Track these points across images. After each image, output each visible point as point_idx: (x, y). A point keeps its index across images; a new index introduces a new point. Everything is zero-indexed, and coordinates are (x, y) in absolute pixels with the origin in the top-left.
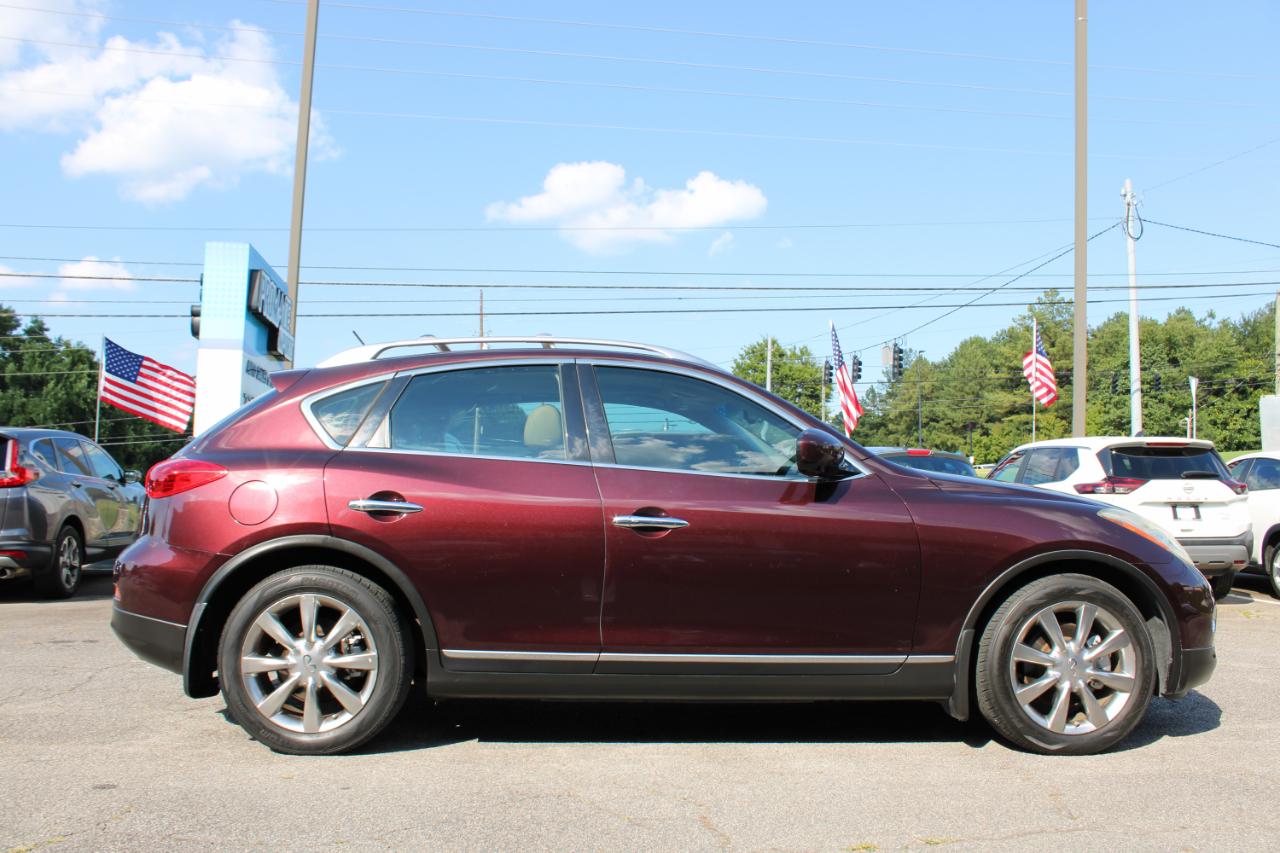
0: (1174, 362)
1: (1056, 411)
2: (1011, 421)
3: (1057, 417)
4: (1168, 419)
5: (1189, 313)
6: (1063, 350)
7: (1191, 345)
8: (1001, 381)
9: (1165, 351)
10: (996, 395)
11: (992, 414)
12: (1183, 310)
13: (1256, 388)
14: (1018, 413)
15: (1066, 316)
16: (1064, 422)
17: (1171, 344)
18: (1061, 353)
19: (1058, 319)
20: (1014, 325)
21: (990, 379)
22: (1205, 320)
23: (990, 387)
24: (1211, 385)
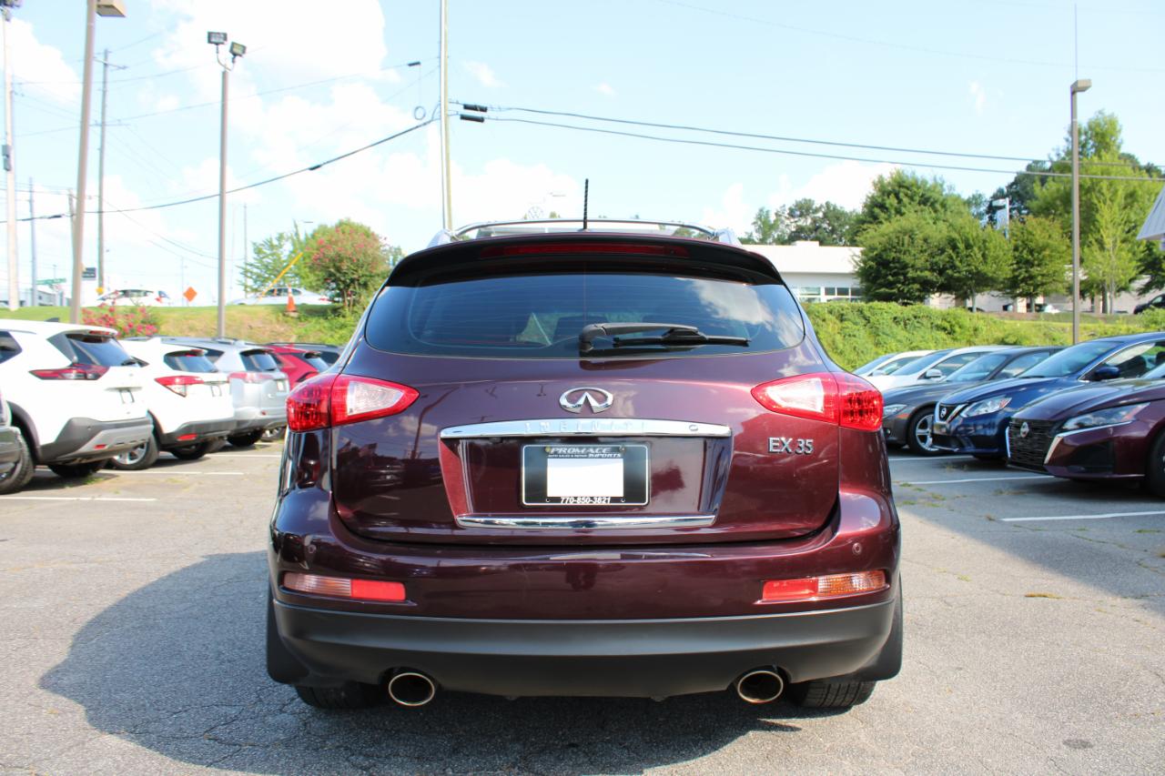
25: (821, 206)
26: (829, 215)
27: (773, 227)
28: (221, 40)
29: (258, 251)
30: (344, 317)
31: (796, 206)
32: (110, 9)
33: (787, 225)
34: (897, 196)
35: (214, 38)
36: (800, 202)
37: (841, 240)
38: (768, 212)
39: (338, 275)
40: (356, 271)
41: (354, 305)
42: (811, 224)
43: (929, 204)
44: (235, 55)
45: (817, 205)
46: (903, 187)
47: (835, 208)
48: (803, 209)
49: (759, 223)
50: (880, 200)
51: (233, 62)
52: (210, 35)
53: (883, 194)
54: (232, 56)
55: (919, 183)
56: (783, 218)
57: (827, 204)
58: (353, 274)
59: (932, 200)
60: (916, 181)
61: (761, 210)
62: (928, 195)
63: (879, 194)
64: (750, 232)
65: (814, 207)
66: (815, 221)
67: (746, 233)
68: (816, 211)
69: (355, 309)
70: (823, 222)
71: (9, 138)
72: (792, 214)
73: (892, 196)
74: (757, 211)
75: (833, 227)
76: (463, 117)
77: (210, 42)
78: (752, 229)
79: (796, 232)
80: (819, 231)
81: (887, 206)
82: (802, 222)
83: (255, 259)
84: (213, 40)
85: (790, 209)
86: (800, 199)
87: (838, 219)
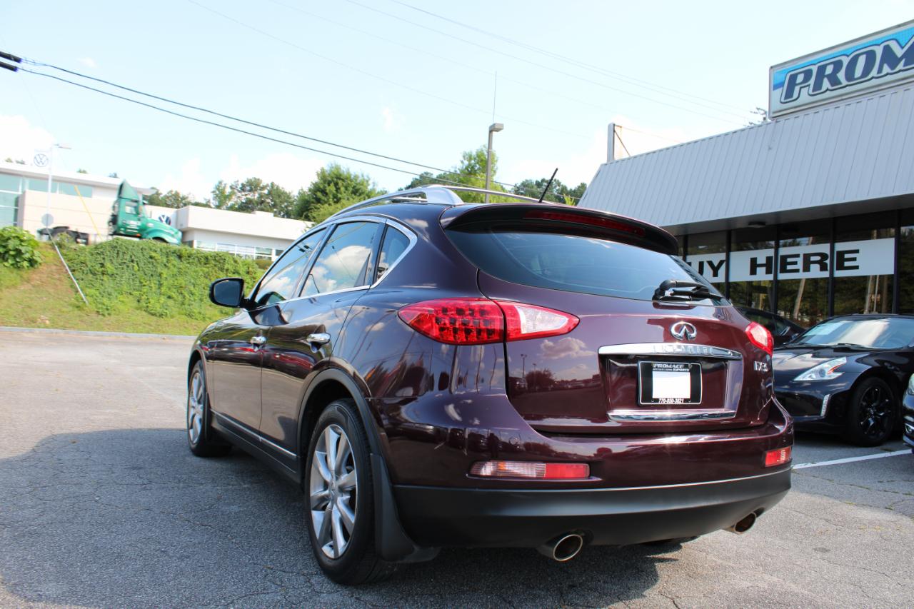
25: (267, 185)
26: (273, 193)
27: (229, 197)
31: (247, 183)
33: (239, 197)
34: (336, 184)
36: (251, 180)
37: (280, 214)
38: (225, 185)
42: (258, 198)
43: (358, 194)
45: (264, 183)
46: (340, 179)
47: (278, 187)
48: (253, 185)
49: (217, 192)
50: (322, 187)
53: (325, 181)
55: (352, 177)
56: (236, 191)
57: (272, 184)
59: (360, 191)
60: (350, 175)
61: (220, 183)
62: (358, 187)
63: (322, 181)
64: (208, 198)
65: (261, 185)
66: (261, 196)
67: (205, 199)
68: (263, 188)
70: (267, 198)
72: (243, 189)
73: (332, 185)
74: (217, 183)
75: (275, 202)
78: (210, 196)
79: (246, 203)
80: (264, 204)
81: (327, 191)
82: (250, 196)
85: (242, 184)
86: (250, 177)
87: (279, 196)
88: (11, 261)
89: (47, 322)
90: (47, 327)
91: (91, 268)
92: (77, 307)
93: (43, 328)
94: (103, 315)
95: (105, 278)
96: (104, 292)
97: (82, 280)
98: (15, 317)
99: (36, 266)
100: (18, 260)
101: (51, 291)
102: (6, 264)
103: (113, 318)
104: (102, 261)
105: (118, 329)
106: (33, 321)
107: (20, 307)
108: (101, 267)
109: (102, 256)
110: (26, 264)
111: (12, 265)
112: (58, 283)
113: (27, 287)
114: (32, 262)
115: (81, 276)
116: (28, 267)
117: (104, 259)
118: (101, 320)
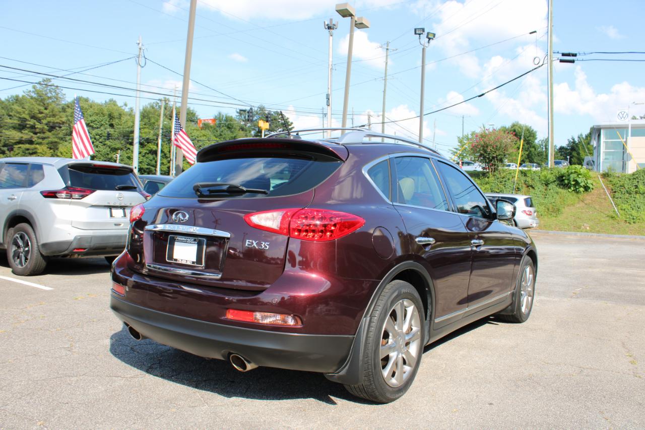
0: (112, 126)
1: (47, 144)
2: (20, 147)
3: (48, 148)
4: (108, 154)
5: (115, 102)
6: (52, 112)
7: (120, 118)
8: (13, 125)
9: (108, 120)
10: (10, 132)
11: (7, 142)
12: (112, 100)
13: (148, 143)
14: (23, 143)
15: (54, 94)
16: (52, 151)
17: (111, 117)
18: (51, 114)
19: (49, 95)
20: (24, 94)
21: (6, 123)
22: (123, 107)
23: (6, 127)
24: (128, 139)
28: (422, 32)
29: (461, 142)
30: (488, 178)
32: (362, 25)
35: (418, 32)
39: (485, 154)
40: (495, 152)
41: (494, 171)
44: (430, 39)
51: (429, 42)
52: (415, 30)
54: (428, 40)
58: (494, 154)
69: (495, 173)
71: (329, 91)
76: (562, 61)
77: (416, 33)
83: (459, 146)
84: (417, 32)
88: (572, 188)
89: (588, 228)
90: (586, 232)
91: (628, 190)
92: (612, 218)
93: (585, 232)
94: (629, 223)
95: (638, 196)
96: (635, 206)
97: (621, 198)
98: (568, 225)
99: (589, 190)
100: (577, 187)
101: (597, 207)
102: (570, 190)
103: (636, 226)
104: (637, 184)
105: (638, 233)
106: (579, 228)
107: (573, 218)
108: (636, 188)
109: (637, 180)
110: (582, 189)
111: (573, 190)
112: (603, 201)
113: (582, 204)
114: (586, 188)
115: (620, 196)
116: (584, 191)
117: (638, 182)
118: (627, 227)
